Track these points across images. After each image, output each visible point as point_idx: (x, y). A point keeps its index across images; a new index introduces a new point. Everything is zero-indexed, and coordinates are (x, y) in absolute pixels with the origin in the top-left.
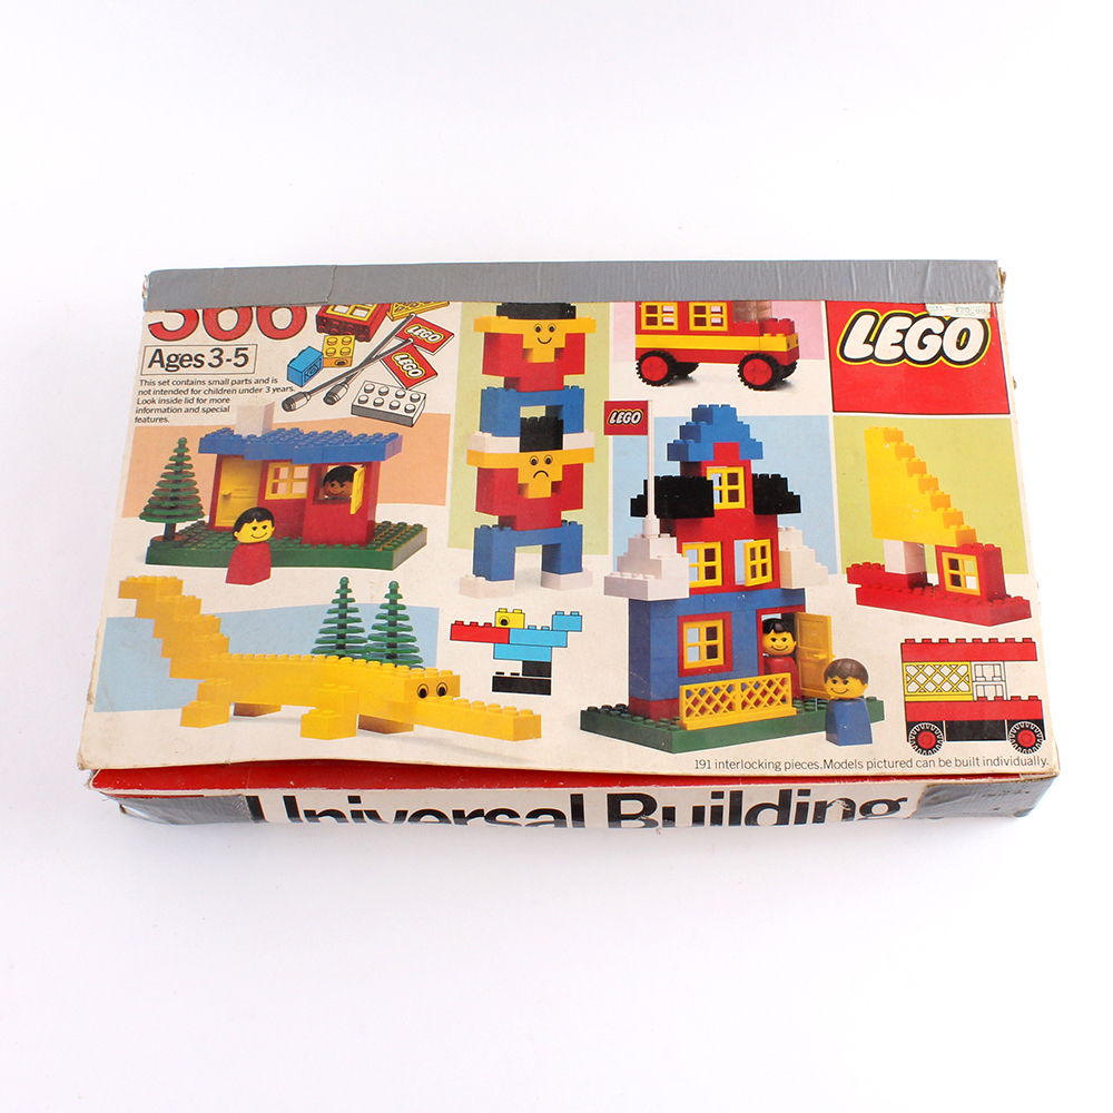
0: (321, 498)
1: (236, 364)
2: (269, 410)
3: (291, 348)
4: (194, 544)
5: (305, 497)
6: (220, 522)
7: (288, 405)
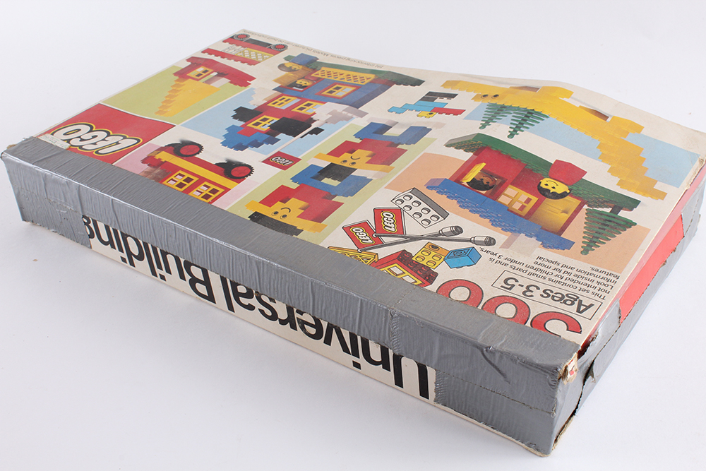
0: (500, 180)
1: (517, 281)
2: (507, 245)
3: (466, 273)
4: (602, 198)
5: (510, 186)
6: (576, 202)
7: (490, 242)
